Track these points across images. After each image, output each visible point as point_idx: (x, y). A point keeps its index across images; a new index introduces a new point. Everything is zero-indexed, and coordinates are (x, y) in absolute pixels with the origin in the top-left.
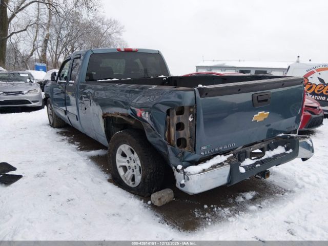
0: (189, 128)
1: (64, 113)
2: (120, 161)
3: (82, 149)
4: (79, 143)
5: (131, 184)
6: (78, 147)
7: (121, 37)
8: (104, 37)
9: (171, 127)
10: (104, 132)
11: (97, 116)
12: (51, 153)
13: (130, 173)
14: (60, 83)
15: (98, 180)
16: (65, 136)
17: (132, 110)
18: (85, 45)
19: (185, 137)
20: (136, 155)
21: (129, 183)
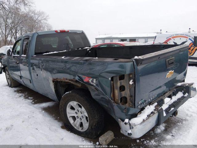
0: (129, 89)
1: (19, 78)
2: (70, 113)
3: (35, 103)
4: (32, 98)
5: (80, 129)
6: (32, 101)
7: (47, 22)
8: (37, 22)
9: (115, 89)
10: (54, 92)
11: (48, 80)
12: (13, 109)
13: (78, 121)
14: (14, 57)
15: (54, 127)
16: (21, 93)
17: (79, 77)
18: (24, 28)
19: (126, 96)
20: (83, 109)
21: (79, 129)
